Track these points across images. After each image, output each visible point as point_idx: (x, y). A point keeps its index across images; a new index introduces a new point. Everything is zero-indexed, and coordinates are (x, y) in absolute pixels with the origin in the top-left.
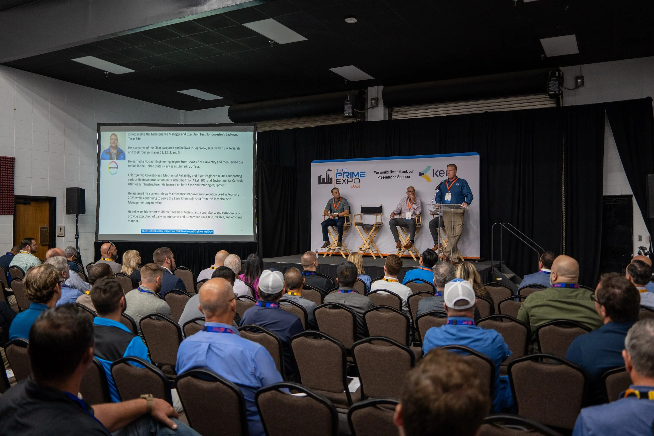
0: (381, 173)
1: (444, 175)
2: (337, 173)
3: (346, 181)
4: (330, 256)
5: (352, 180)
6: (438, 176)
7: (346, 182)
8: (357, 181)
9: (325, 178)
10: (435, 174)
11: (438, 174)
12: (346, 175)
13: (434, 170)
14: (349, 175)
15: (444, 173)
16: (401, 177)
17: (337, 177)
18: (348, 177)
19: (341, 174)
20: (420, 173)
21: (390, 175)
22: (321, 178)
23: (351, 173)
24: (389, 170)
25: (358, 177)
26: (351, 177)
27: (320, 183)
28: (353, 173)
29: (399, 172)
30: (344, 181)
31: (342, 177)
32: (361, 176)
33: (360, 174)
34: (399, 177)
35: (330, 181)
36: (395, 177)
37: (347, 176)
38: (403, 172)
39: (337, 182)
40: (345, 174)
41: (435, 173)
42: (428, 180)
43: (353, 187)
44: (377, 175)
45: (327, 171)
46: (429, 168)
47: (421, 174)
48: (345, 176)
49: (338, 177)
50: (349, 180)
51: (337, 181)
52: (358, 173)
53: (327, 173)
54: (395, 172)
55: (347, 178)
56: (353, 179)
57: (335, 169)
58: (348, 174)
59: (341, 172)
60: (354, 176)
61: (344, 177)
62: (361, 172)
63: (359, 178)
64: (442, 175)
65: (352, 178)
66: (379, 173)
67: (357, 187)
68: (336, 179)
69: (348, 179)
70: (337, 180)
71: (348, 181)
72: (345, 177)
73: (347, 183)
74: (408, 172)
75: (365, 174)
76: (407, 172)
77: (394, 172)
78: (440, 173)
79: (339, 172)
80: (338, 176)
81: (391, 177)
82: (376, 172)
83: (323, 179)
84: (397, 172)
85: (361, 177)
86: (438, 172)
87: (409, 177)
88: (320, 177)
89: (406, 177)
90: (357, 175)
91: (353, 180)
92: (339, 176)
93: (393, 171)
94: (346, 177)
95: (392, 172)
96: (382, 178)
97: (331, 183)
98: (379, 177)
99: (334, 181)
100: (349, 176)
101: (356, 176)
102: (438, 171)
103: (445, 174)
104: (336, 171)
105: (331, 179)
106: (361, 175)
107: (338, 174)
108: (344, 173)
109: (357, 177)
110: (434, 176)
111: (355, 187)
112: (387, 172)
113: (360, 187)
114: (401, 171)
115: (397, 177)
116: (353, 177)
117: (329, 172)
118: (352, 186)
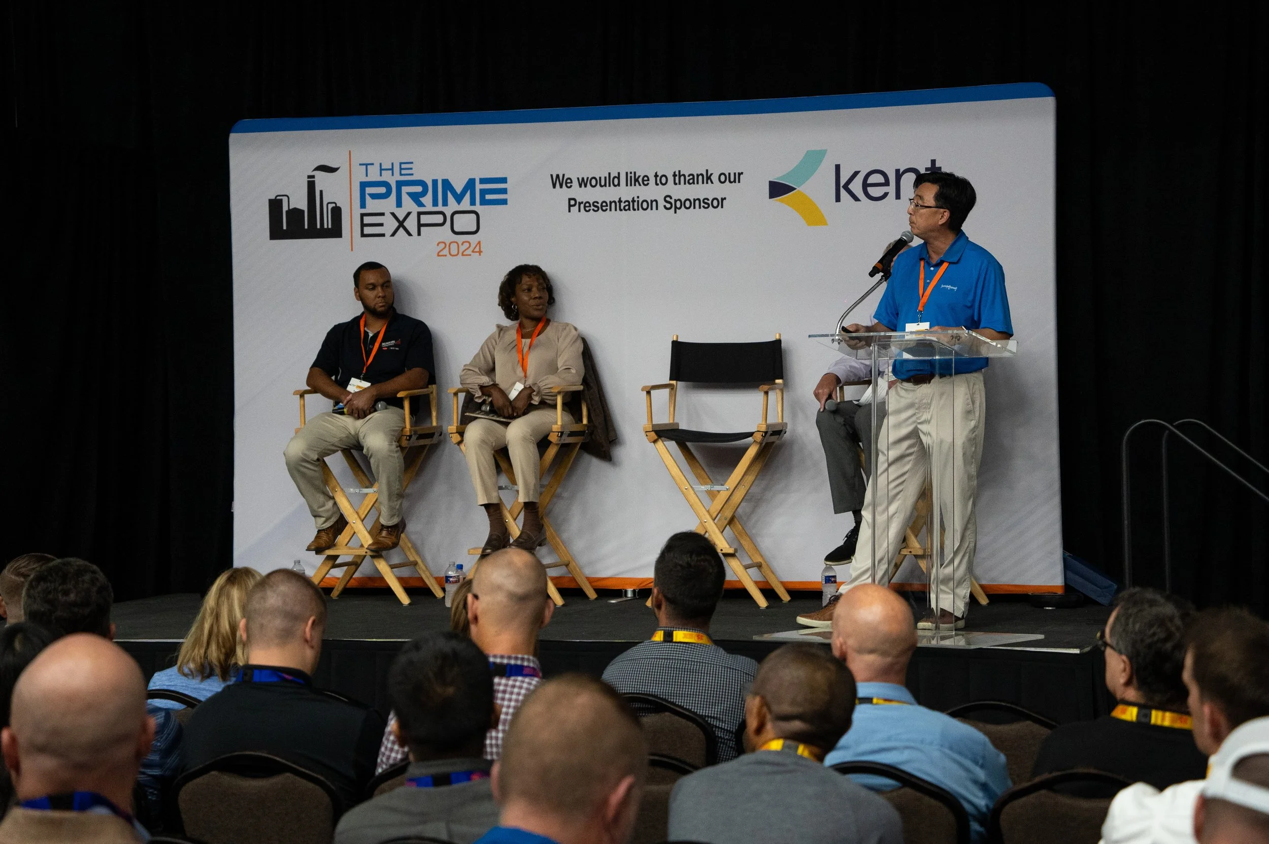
0: (583, 183)
1: (886, 194)
2: (364, 185)
3: (411, 224)
4: (335, 594)
5: (439, 219)
6: (856, 199)
7: (413, 228)
8: (465, 222)
9: (303, 205)
10: (843, 192)
11: (856, 186)
12: (410, 194)
13: (838, 167)
14: (424, 193)
15: (887, 183)
16: (683, 204)
17: (363, 205)
18: (420, 204)
19: (383, 190)
20: (770, 182)
21: (626, 193)
22: (285, 208)
23: (435, 182)
24: (622, 168)
25: (473, 203)
26: (435, 203)
27: (276, 233)
28: (447, 184)
29: (671, 179)
30: (401, 224)
31: (388, 205)
32: (488, 197)
33: (481, 190)
34: (673, 205)
35: (328, 224)
36: (652, 204)
37: (416, 197)
38: (693, 179)
39: (367, 230)
40: (405, 189)
41: (843, 182)
42: (814, 217)
43: (446, 252)
44: (564, 194)
45: (317, 173)
46: (813, 159)
47: (778, 189)
48: (406, 199)
49: (372, 205)
50: (425, 219)
51: (363, 225)
52: (471, 184)
53: (311, 186)
54: (652, 180)
55: (415, 209)
56: (448, 211)
57: (356, 161)
58: (419, 189)
59: (386, 177)
60: (451, 198)
61: (399, 204)
62: (483, 181)
63: (478, 208)
64: (874, 192)
65: (440, 208)
66: (575, 184)
67: (469, 252)
68: (358, 211)
69: (419, 214)
70: (367, 220)
71: (420, 225)
72: (407, 201)
73: (414, 230)
74: (715, 178)
75: (504, 191)
76: (709, 178)
77: (645, 180)
78: (865, 185)
79: (374, 176)
80: (368, 198)
81: (631, 205)
82: (559, 181)
83: (295, 214)
84: (661, 180)
85: (484, 202)
86: (859, 180)
87: (721, 202)
88: (275, 205)
89: (706, 204)
90: (468, 195)
91: (448, 220)
92: (374, 196)
93: (640, 173)
94: (409, 205)
95: (636, 180)
96: (587, 206)
97: (335, 232)
98: (572, 203)
99: (350, 223)
100: (427, 200)
101: (459, 198)
102: (856, 173)
103: (891, 189)
104: (360, 176)
105: (337, 212)
106: (483, 192)
107: (369, 190)
108: (400, 184)
109: (465, 204)
110: (838, 199)
111: (454, 252)
112: (612, 181)
113: (480, 252)
114: (678, 177)
115: (662, 203)
116: (445, 203)
117: (320, 176)
118: (444, 249)
